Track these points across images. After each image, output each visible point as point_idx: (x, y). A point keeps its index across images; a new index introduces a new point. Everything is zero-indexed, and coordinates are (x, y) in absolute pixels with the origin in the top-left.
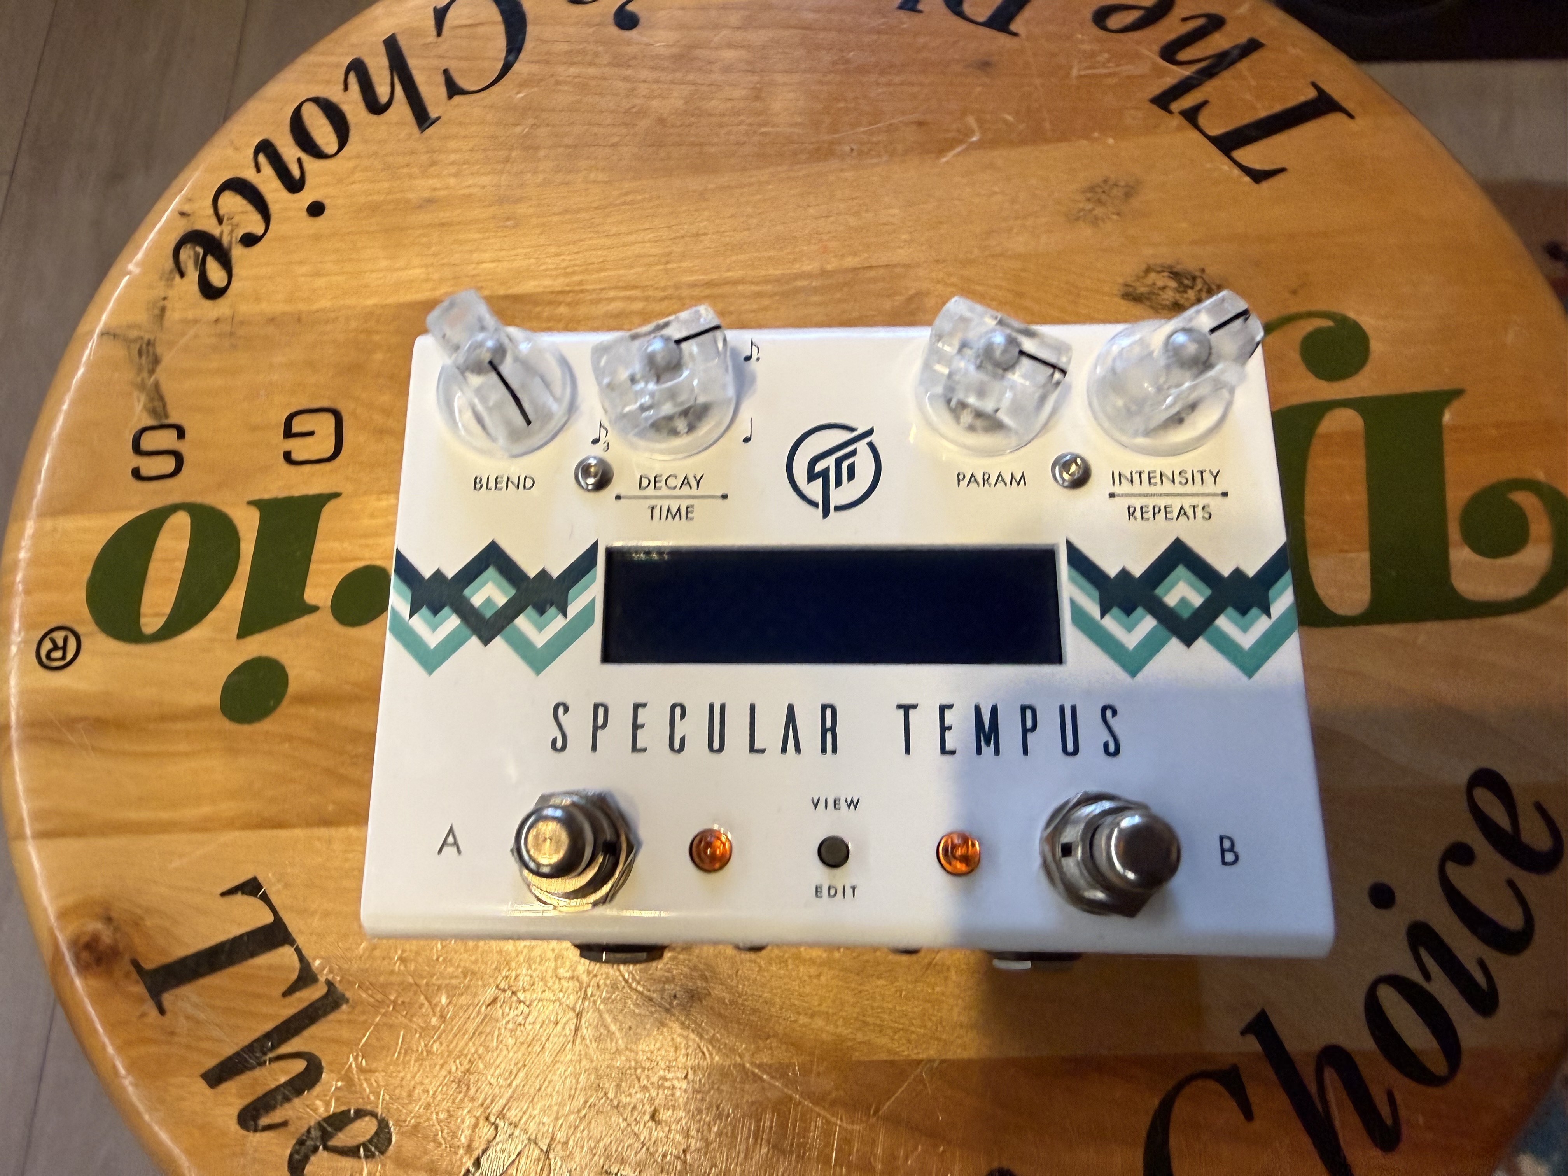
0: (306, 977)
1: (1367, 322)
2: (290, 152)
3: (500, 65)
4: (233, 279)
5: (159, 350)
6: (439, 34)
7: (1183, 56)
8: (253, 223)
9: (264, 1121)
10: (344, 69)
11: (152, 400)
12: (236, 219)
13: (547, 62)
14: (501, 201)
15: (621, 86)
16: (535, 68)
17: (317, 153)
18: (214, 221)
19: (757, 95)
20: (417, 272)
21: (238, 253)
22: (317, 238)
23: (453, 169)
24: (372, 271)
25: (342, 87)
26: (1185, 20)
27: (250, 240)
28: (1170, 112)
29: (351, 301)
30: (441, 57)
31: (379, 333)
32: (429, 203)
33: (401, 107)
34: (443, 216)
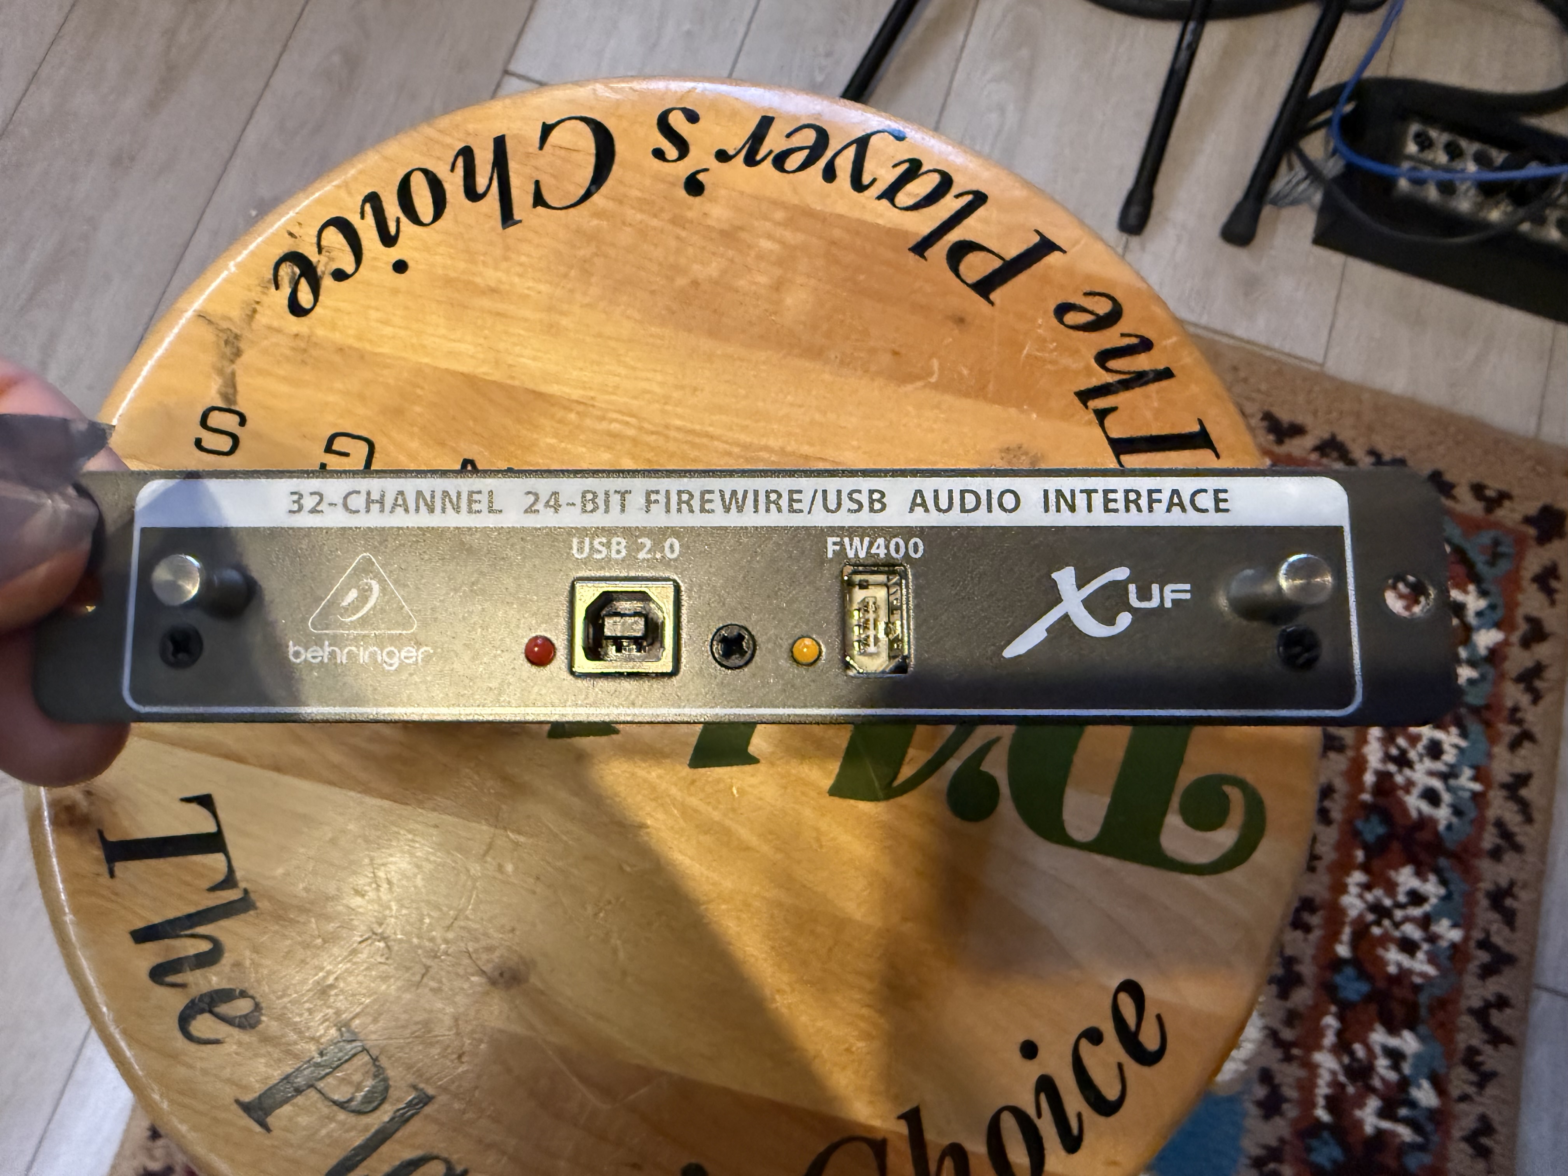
0: (229, 881)
2: (392, 209)
3: (582, 192)
4: (318, 304)
5: (242, 345)
6: (541, 148)
7: (1112, 364)
8: (347, 263)
9: (170, 979)
10: (455, 153)
11: (226, 385)
12: (333, 254)
13: (621, 202)
14: (550, 309)
15: (673, 243)
16: (610, 205)
17: (415, 219)
18: (316, 249)
19: (778, 286)
20: (469, 348)
21: (327, 282)
22: (395, 291)
23: (519, 269)
24: (433, 335)
25: (449, 167)
26: (1123, 335)
27: (340, 275)
28: (1087, 407)
29: (410, 355)
30: (537, 168)
31: (422, 388)
32: (493, 291)
33: (492, 202)
34: (501, 307)
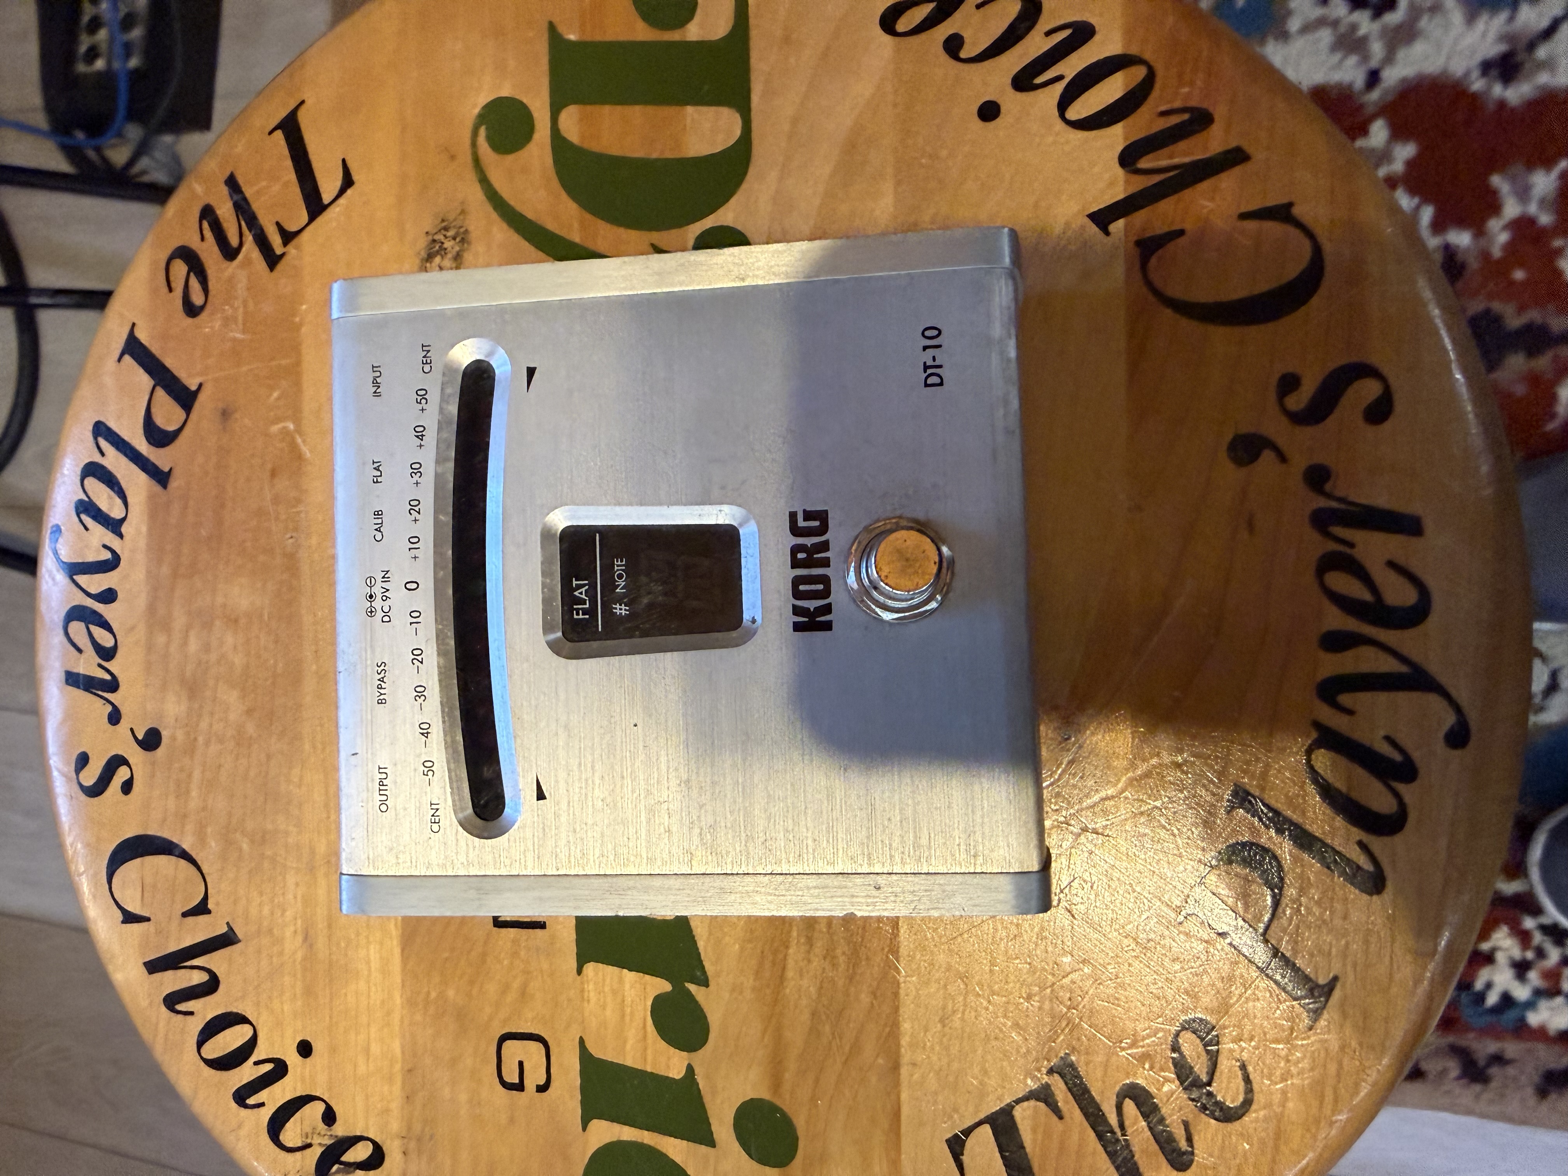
0: (1044, 1095)
1: (483, 99)
2: (247, 1072)
3: (183, 862)
4: (365, 1135)
6: (148, 919)
7: (234, 242)
8: (314, 1112)
9: (1183, 1145)
10: (173, 1014)
12: (309, 1130)
13: (185, 816)
14: (312, 869)
15: (214, 748)
16: (190, 827)
17: (251, 1044)
18: (308, 1151)
19: (233, 621)
20: (373, 950)
21: (340, 1130)
22: (333, 1050)
23: (278, 913)
24: (369, 996)
25: (189, 1018)
26: (203, 239)
27: (329, 1117)
28: (283, 255)
29: (396, 1017)
30: (170, 918)
31: (429, 993)
32: (307, 938)
33: (214, 961)
34: (321, 925)
